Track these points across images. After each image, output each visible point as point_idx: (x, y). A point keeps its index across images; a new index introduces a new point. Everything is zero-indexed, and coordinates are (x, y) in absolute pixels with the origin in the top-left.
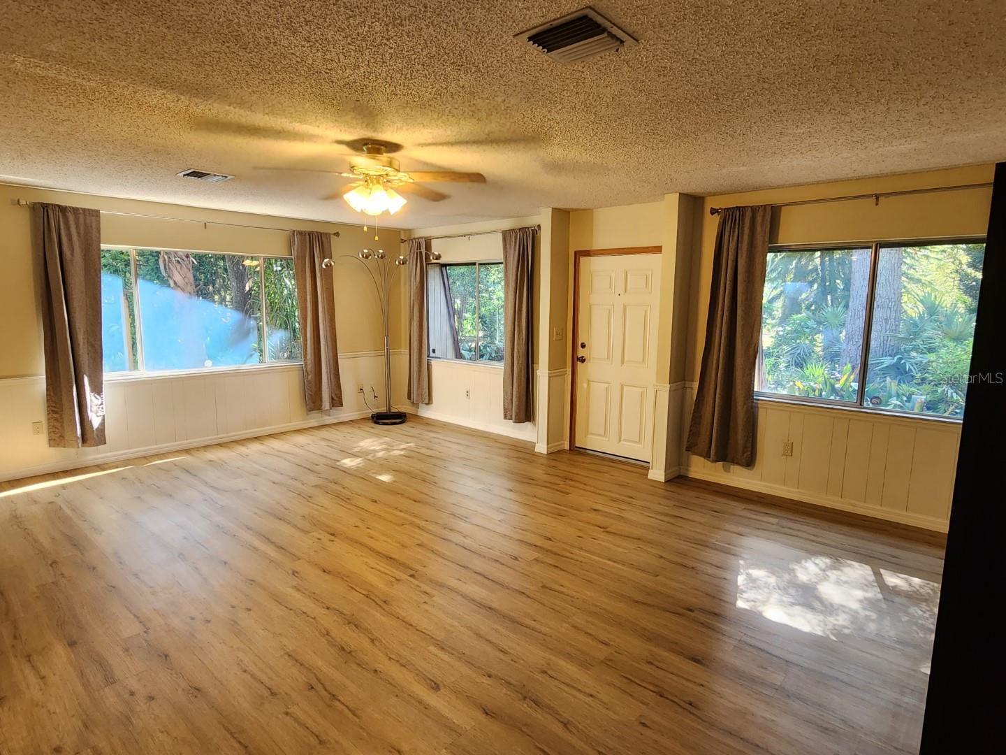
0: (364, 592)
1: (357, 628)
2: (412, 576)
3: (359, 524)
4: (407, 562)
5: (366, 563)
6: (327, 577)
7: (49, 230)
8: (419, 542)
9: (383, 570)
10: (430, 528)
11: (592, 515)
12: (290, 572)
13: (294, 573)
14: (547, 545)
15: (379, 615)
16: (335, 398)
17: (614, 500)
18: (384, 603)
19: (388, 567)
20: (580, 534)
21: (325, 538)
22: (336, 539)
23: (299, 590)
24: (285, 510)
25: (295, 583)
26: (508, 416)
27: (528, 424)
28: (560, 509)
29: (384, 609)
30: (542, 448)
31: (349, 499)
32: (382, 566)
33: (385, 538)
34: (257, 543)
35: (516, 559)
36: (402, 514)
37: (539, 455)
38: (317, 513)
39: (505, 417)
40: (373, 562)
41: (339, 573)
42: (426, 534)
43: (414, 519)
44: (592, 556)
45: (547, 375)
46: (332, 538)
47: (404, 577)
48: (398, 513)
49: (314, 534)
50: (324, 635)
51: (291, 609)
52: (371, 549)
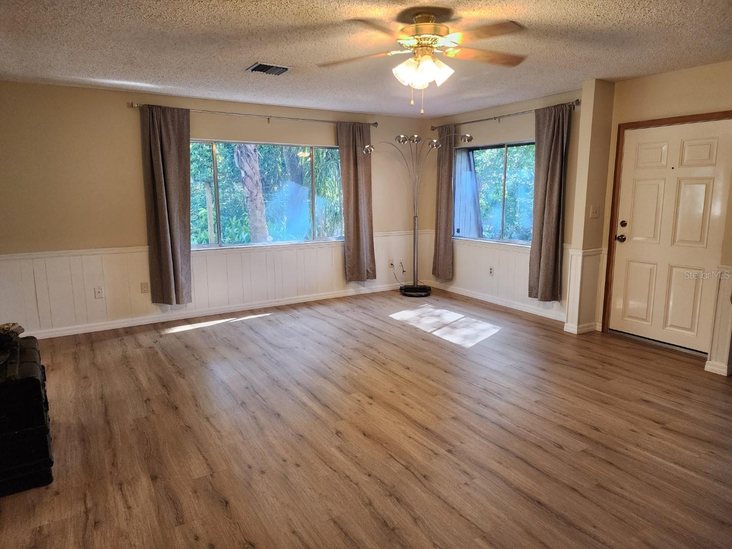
0: (403, 463)
1: (399, 502)
2: (449, 451)
3: (395, 389)
4: (445, 436)
5: (404, 432)
6: (367, 441)
7: (154, 126)
8: (454, 415)
9: (420, 441)
10: (464, 401)
11: (644, 407)
12: (334, 431)
13: (338, 433)
14: (594, 435)
15: (419, 490)
16: (370, 271)
17: (668, 392)
18: (424, 478)
19: (425, 439)
20: (633, 427)
21: (365, 400)
22: (374, 403)
23: (341, 451)
24: (328, 369)
25: (338, 444)
26: (534, 294)
27: (556, 304)
28: (601, 395)
29: (424, 486)
30: (572, 327)
31: (384, 364)
32: (418, 436)
33: (419, 407)
34: (306, 399)
35: (561, 447)
36: (434, 384)
37: (569, 335)
38: (356, 374)
39: (530, 296)
40: (410, 431)
41: (378, 438)
42: (460, 408)
43: (446, 390)
44: (654, 457)
45: (581, 254)
46: (370, 401)
47: (443, 452)
48: (431, 382)
49: (353, 395)
50: (367, 504)
51: (335, 471)
52: (408, 417)
